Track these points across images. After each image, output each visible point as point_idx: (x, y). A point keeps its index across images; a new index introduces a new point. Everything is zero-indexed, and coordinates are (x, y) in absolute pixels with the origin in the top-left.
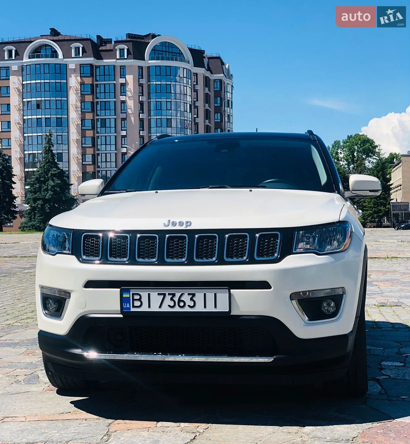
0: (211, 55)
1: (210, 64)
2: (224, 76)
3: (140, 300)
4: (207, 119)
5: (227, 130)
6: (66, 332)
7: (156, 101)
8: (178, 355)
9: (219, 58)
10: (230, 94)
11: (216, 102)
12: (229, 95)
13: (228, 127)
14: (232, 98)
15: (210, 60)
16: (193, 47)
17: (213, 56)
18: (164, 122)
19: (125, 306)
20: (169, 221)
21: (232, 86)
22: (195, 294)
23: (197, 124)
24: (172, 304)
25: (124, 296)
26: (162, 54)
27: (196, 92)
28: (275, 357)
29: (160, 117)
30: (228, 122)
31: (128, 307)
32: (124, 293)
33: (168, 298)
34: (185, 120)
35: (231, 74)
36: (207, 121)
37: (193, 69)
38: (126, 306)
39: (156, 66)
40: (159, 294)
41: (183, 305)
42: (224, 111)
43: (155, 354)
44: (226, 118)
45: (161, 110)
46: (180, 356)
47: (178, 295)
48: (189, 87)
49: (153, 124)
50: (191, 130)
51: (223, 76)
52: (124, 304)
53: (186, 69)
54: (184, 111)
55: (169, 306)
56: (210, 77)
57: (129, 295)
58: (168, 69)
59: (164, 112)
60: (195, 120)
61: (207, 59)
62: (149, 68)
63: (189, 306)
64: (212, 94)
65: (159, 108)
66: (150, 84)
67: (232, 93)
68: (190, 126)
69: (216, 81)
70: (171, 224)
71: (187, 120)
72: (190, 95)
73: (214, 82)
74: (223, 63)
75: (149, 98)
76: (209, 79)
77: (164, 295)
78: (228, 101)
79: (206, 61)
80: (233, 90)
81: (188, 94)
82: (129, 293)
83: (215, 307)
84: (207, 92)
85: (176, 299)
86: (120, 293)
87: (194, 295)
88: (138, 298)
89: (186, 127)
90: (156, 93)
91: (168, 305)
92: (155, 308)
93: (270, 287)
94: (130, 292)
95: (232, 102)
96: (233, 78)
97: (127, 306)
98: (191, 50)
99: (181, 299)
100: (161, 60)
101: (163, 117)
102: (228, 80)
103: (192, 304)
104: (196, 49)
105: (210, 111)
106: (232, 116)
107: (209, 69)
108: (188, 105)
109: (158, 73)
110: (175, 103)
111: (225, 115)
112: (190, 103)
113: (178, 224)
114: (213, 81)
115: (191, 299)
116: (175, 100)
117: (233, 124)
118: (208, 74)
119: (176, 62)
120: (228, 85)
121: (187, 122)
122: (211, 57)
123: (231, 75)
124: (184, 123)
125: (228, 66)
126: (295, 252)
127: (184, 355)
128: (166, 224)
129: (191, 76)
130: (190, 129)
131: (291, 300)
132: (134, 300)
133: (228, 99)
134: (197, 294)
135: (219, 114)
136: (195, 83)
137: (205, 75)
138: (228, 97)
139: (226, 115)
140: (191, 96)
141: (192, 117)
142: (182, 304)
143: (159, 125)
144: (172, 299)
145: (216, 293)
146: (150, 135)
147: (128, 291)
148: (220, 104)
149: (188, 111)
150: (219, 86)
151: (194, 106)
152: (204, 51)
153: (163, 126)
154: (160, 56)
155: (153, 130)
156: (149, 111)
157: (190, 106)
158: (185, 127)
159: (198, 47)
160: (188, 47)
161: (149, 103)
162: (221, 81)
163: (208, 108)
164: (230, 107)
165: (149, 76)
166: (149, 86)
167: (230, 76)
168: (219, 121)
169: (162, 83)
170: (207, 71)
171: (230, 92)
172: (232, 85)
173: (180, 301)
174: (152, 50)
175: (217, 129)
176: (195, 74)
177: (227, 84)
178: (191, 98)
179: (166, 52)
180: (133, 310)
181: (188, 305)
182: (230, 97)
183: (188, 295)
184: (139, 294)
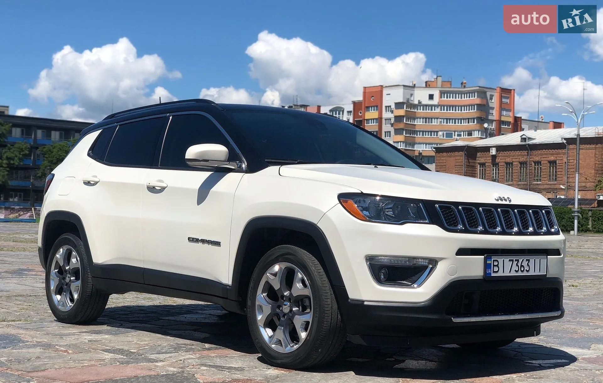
3: (497, 266)
19: (487, 271)
24: (517, 269)
25: (488, 262)
31: (490, 272)
32: (488, 260)
33: (515, 263)
40: (509, 260)
41: (523, 269)
47: (521, 261)
52: (487, 269)
55: (515, 270)
57: (491, 262)
63: (526, 271)
77: (513, 261)
83: (540, 271)
85: (520, 264)
86: (484, 260)
88: (497, 264)
92: (507, 273)
93: (560, 254)
94: (491, 259)
103: (528, 269)
113: (503, 200)
115: (528, 264)
132: (494, 266)
134: (530, 260)
144: (517, 265)
145: (540, 259)
173: (522, 266)
180: (493, 275)
183: (526, 260)
184: (497, 260)
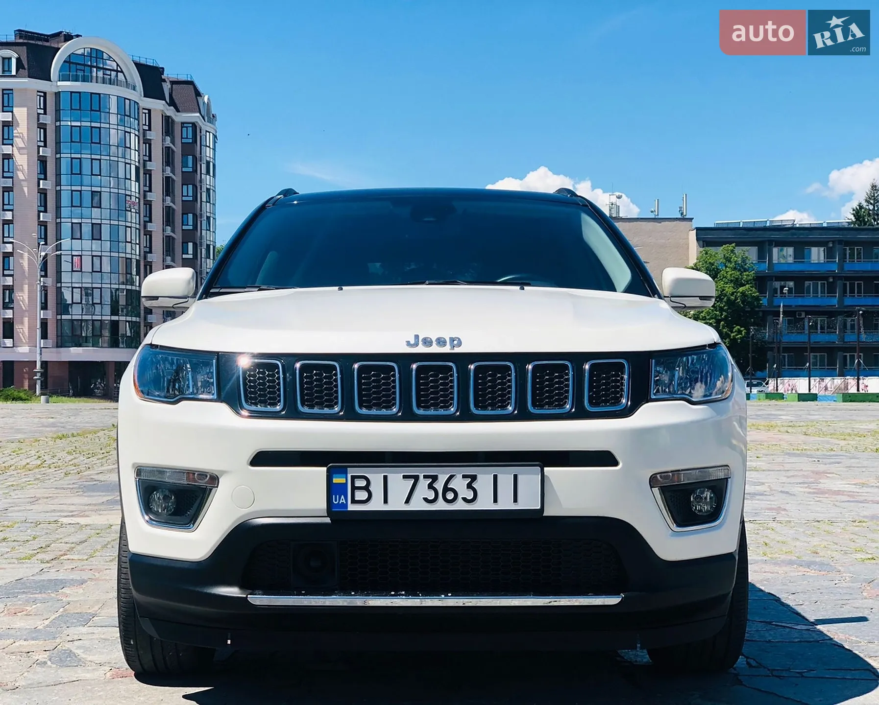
0: (176, 76)
1: (174, 92)
2: (201, 116)
3: (366, 488)
4: (167, 195)
5: (205, 217)
6: (205, 556)
7: (72, 158)
8: (439, 596)
9: (191, 83)
10: (211, 150)
11: (184, 164)
12: (209, 152)
13: (207, 212)
14: (214, 159)
15: (173, 86)
16: (143, 61)
17: (180, 80)
18: (87, 198)
19: (336, 501)
20: (417, 337)
21: (215, 137)
22: (476, 475)
23: (149, 204)
24: (431, 496)
25: (336, 480)
26: (84, 71)
27: (147, 145)
28: (623, 596)
29: (79, 188)
30: (207, 202)
31: (342, 503)
32: (334, 475)
33: (423, 483)
34: (126, 195)
35: (213, 114)
36: (168, 198)
37: (142, 100)
38: (339, 500)
39: (71, 92)
40: (405, 477)
41: (453, 497)
42: (201, 181)
43: (393, 593)
44: (204, 195)
45: (80, 174)
46: (443, 596)
47: (443, 478)
48: (136, 135)
49: (65, 200)
50: (138, 215)
51: (198, 117)
52: (334, 496)
53: (130, 100)
54: (126, 178)
55: (426, 500)
56: (174, 117)
58: (95, 98)
59: (86, 179)
60: (145, 196)
61: (168, 83)
62: (58, 94)
63: (464, 499)
64: (178, 150)
65: (77, 172)
66: (60, 125)
67: (214, 149)
68: (137, 207)
69: (185, 125)
70: (420, 343)
71: (130, 196)
72: (137, 149)
73: (182, 127)
74: (198, 94)
75: (58, 151)
76: (173, 121)
77: (416, 478)
78: (208, 163)
79: (166, 87)
80: (216, 144)
81: (133, 147)
82: (344, 475)
83: (515, 500)
84: (168, 144)
85: (439, 486)
86: (327, 475)
87: (474, 478)
88: (364, 485)
89: (129, 209)
90: (72, 142)
91: (423, 498)
92: (397, 504)
93: (615, 463)
94: (346, 473)
95: (214, 166)
96: (216, 122)
97: (341, 501)
98: (139, 66)
99: (449, 487)
100: (81, 81)
101: (84, 188)
102: (208, 124)
103: (470, 496)
104: (148, 64)
105: (173, 180)
106: (215, 191)
107: (172, 103)
108: (133, 167)
109: (76, 105)
110: (107, 162)
111: (201, 190)
112: (137, 164)
113: (434, 343)
114: (180, 125)
115: (469, 486)
116: (108, 158)
117: (216, 205)
118: (170, 111)
119: (109, 85)
120: (208, 133)
121: (131, 199)
122: (176, 80)
123: (213, 116)
124: (126, 200)
125: (208, 99)
126: (654, 397)
127: (450, 595)
128: (412, 342)
129: (138, 113)
130: (136, 213)
131: (651, 487)
132: (354, 488)
133: (208, 159)
134: (479, 476)
135: (190, 187)
136: (147, 128)
137: (165, 113)
138: (208, 155)
139: (204, 189)
140: (137, 151)
141: (139, 191)
142: (450, 496)
143: (76, 202)
144: (430, 486)
145: (517, 475)
146: (58, 220)
147: (343, 471)
148: (193, 168)
149: (133, 178)
150: (190, 136)
151: (144, 170)
152: (163, 68)
153: (84, 206)
154: (80, 74)
155: (65, 212)
156: (58, 175)
157: (137, 169)
158: (127, 209)
159: (152, 61)
160: (133, 61)
161: (58, 161)
162: (194, 125)
163: (171, 175)
164: (211, 174)
165: (58, 111)
166: (58, 129)
167: (212, 119)
168: (191, 199)
169: (84, 124)
170: (170, 105)
171: (211, 147)
172: (215, 134)
173: (446, 489)
174: (65, 61)
175: (187, 214)
176: (147, 111)
177: (206, 131)
178: (139, 155)
179: (91, 67)
180: (351, 507)
181: (462, 498)
182: (211, 157)
183: (463, 477)
184: (365, 476)
